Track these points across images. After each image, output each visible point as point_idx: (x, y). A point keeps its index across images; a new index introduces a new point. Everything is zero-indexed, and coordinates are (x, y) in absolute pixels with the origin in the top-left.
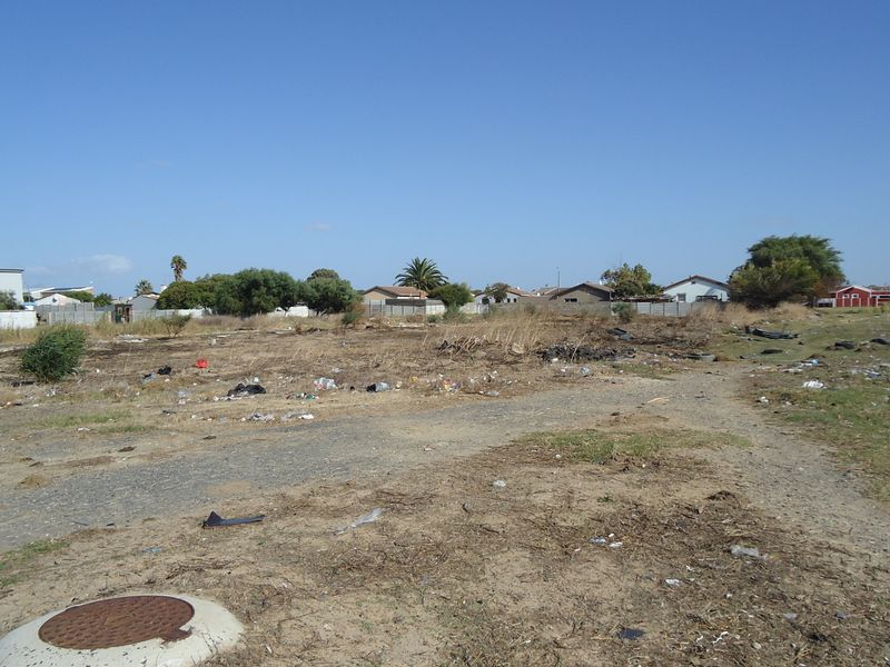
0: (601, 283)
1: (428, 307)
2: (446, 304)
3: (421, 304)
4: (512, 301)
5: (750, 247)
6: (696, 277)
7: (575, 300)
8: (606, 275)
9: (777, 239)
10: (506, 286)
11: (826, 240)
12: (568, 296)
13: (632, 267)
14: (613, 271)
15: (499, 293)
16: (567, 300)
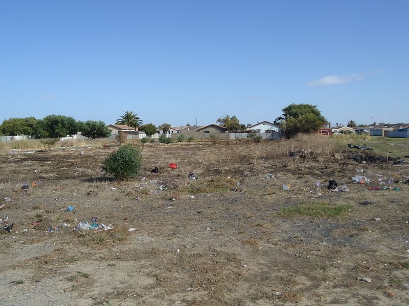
0: (218, 124)
1: (139, 135)
2: (147, 133)
3: (137, 133)
4: (171, 132)
5: (284, 109)
6: (265, 122)
7: (208, 132)
8: (219, 120)
9: (295, 105)
10: (169, 125)
11: (315, 106)
12: (205, 130)
13: (231, 117)
14: (222, 118)
15: (166, 128)
16: (205, 132)
